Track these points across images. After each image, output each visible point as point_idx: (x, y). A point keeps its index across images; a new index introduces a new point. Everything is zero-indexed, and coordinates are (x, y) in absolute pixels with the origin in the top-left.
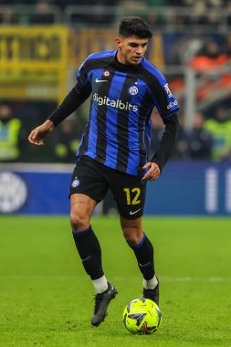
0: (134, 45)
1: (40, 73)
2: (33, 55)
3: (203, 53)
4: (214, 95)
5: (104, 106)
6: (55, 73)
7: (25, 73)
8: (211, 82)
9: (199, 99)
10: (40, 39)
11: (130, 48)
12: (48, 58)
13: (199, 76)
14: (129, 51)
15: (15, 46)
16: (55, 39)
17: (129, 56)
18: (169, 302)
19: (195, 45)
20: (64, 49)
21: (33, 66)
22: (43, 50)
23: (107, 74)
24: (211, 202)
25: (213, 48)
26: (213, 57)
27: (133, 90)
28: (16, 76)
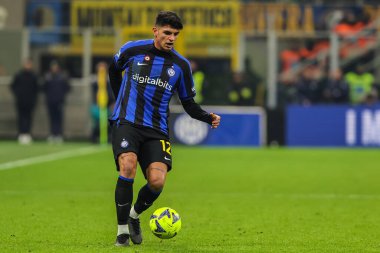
0: (168, 33)
1: (218, 36)
2: (212, 23)
3: (344, 21)
4: (353, 53)
5: (145, 84)
6: (229, 36)
7: (206, 36)
8: (351, 43)
9: (341, 56)
10: (218, 11)
11: (164, 35)
12: (223, 25)
13: (341, 39)
14: (163, 38)
15: (199, 16)
16: (229, 11)
17: (163, 43)
18: (317, 214)
19: (338, 15)
20: (237, 18)
21: (212, 31)
22: (219, 18)
23: (147, 58)
24: (351, 137)
25: (351, 17)
26: (352, 24)
27: (171, 72)
28: (199, 39)
